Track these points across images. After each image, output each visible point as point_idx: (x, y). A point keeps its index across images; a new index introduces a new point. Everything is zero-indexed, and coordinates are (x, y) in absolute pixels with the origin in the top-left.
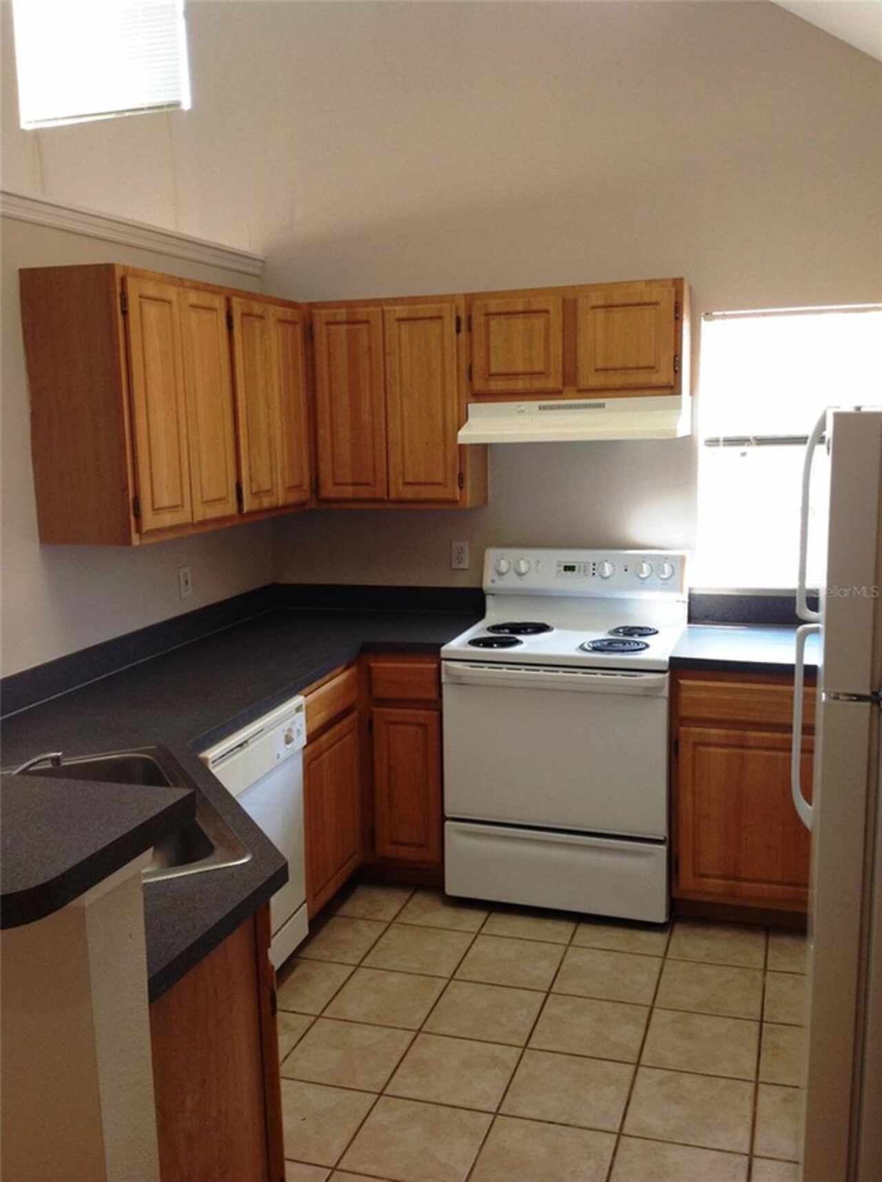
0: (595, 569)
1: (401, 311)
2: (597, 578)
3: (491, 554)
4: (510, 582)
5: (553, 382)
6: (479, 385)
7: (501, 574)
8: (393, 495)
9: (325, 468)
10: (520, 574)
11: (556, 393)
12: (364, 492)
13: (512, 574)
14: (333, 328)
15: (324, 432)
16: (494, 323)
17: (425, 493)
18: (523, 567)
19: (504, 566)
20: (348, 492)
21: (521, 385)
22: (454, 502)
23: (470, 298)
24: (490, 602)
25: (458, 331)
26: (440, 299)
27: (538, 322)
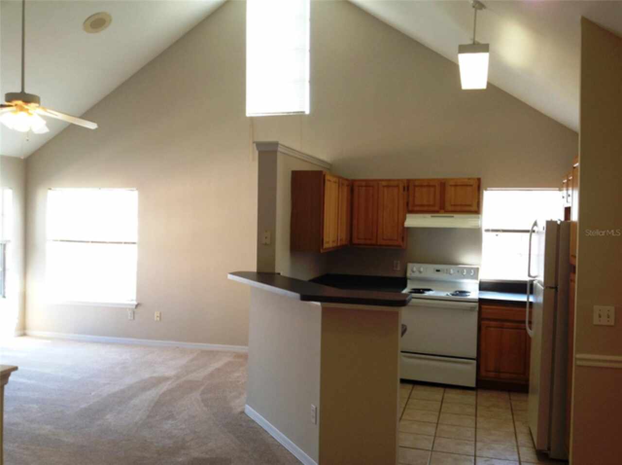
0: (448, 272)
1: (384, 183)
2: (448, 275)
3: (410, 266)
4: (417, 275)
5: (436, 208)
6: (410, 208)
7: (413, 272)
8: (379, 243)
9: (355, 234)
10: (420, 272)
11: (437, 212)
12: (369, 242)
13: (417, 272)
14: (360, 188)
15: (355, 222)
16: (417, 189)
17: (390, 243)
18: (422, 269)
19: (415, 269)
20: (362, 242)
21: (425, 208)
22: (400, 246)
23: (409, 181)
24: (409, 282)
25: (404, 190)
26: (398, 180)
27: (432, 189)
